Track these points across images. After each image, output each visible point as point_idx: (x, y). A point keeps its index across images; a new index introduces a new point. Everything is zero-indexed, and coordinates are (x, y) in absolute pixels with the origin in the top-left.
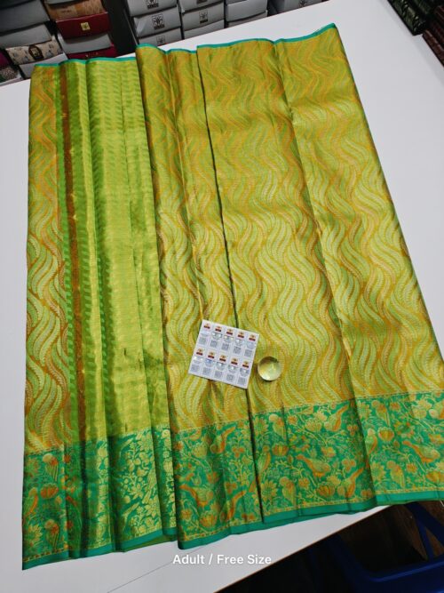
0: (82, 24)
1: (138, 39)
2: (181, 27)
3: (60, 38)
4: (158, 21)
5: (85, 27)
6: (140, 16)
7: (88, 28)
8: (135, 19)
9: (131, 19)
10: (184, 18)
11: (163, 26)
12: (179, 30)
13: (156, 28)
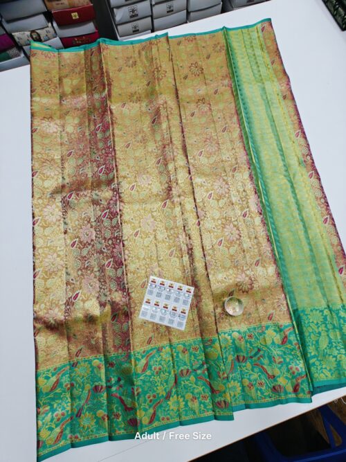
0: (73, 14)
1: (117, 26)
2: (152, 16)
3: (55, 25)
4: (133, 11)
5: (75, 16)
6: (118, 7)
7: (78, 17)
8: (115, 10)
9: (112, 10)
10: (154, 9)
11: (137, 15)
12: (150, 19)
13: (131, 17)
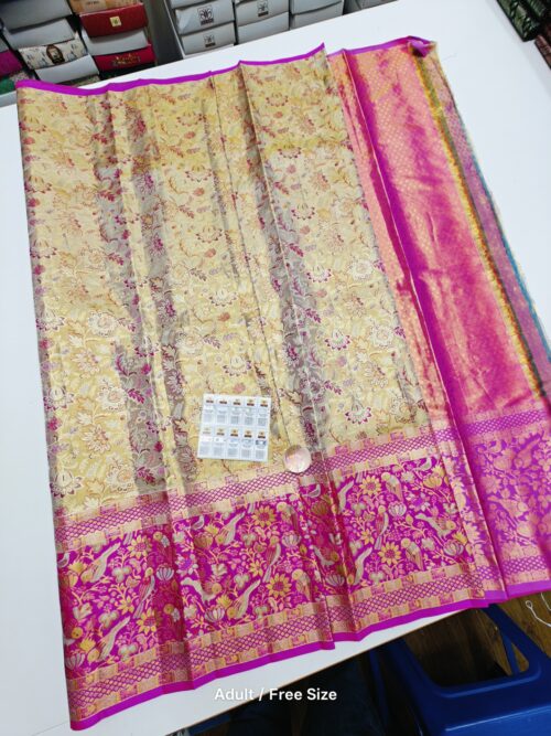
0: (112, 19)
1: (180, 36)
2: (235, 22)
3: (85, 35)
4: (206, 14)
5: (116, 22)
6: (183, 8)
7: (119, 24)
8: (177, 11)
9: (173, 11)
10: (238, 10)
11: (212, 20)
12: (232, 25)
13: (203, 23)
